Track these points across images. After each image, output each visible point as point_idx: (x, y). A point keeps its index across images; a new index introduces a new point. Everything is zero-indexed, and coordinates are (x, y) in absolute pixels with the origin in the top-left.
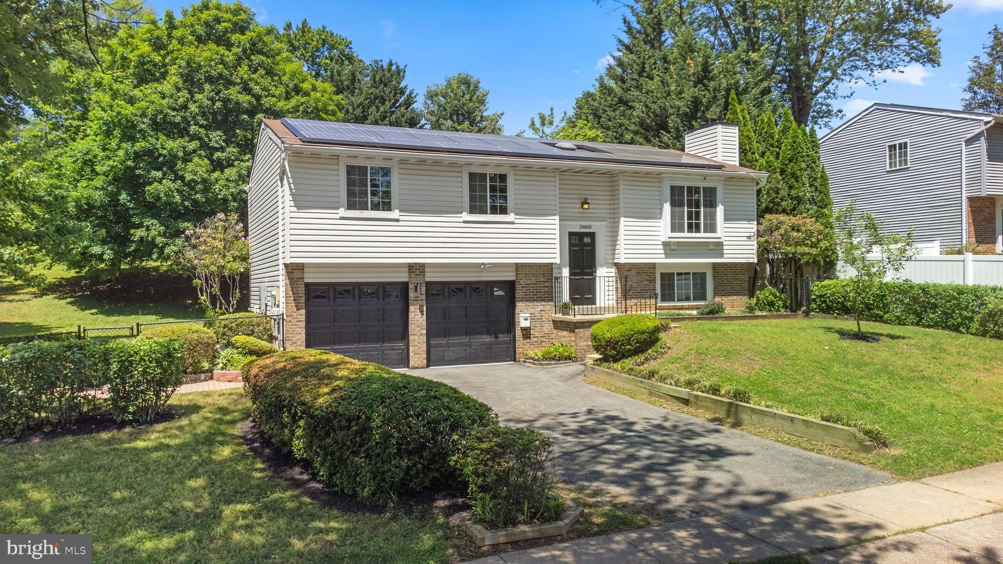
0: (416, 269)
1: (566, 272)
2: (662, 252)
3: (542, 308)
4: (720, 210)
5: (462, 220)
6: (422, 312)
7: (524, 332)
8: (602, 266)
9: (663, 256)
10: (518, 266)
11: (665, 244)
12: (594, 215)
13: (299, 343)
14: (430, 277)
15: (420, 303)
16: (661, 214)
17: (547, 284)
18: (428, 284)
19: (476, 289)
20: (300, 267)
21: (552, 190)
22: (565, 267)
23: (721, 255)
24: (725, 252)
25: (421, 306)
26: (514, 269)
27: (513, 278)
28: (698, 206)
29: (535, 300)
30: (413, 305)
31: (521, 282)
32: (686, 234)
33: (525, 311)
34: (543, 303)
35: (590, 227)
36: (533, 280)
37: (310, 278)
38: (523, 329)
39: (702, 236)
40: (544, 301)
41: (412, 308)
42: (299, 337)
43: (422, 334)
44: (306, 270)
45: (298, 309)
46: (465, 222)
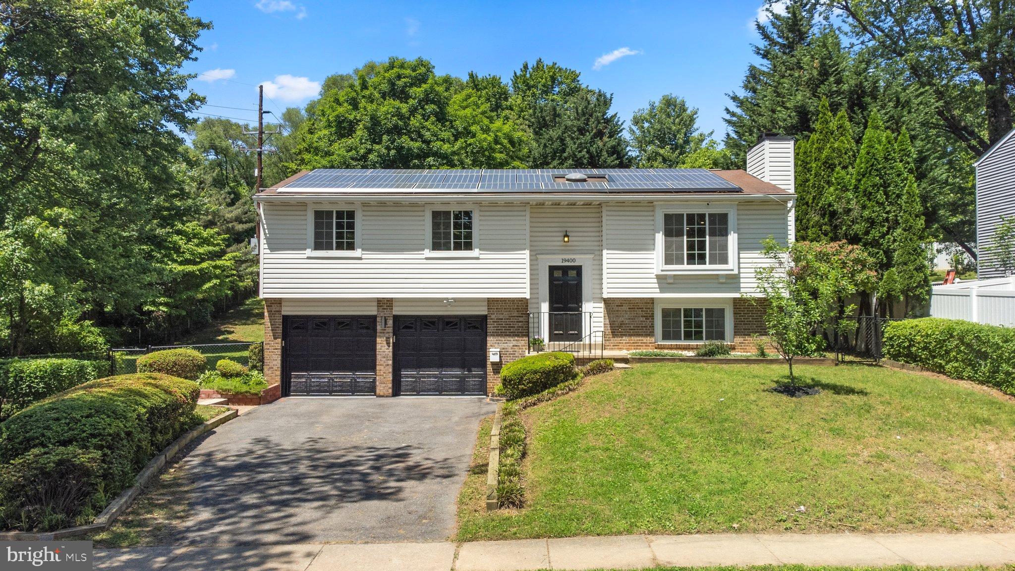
0: (385, 304)
1: (545, 307)
2: (656, 285)
3: (515, 343)
4: (732, 239)
5: (423, 256)
6: (388, 344)
7: (495, 367)
8: (588, 301)
9: (658, 290)
10: (490, 301)
11: (658, 277)
12: (576, 248)
13: (275, 368)
14: (398, 311)
15: (387, 335)
16: (654, 244)
17: (521, 319)
18: (396, 318)
19: (448, 323)
20: (279, 302)
21: (523, 224)
22: (545, 301)
23: (737, 289)
24: (742, 285)
25: (388, 338)
26: (486, 303)
27: (485, 313)
28: (702, 233)
29: (507, 335)
30: (380, 337)
31: (493, 316)
32: (685, 266)
33: (496, 345)
34: (516, 338)
35: (573, 260)
36: (506, 314)
37: (287, 311)
38: (493, 364)
39: (708, 268)
40: (518, 336)
41: (379, 340)
42: (275, 363)
43: (388, 365)
44: (283, 304)
45: (275, 338)
46: (427, 259)
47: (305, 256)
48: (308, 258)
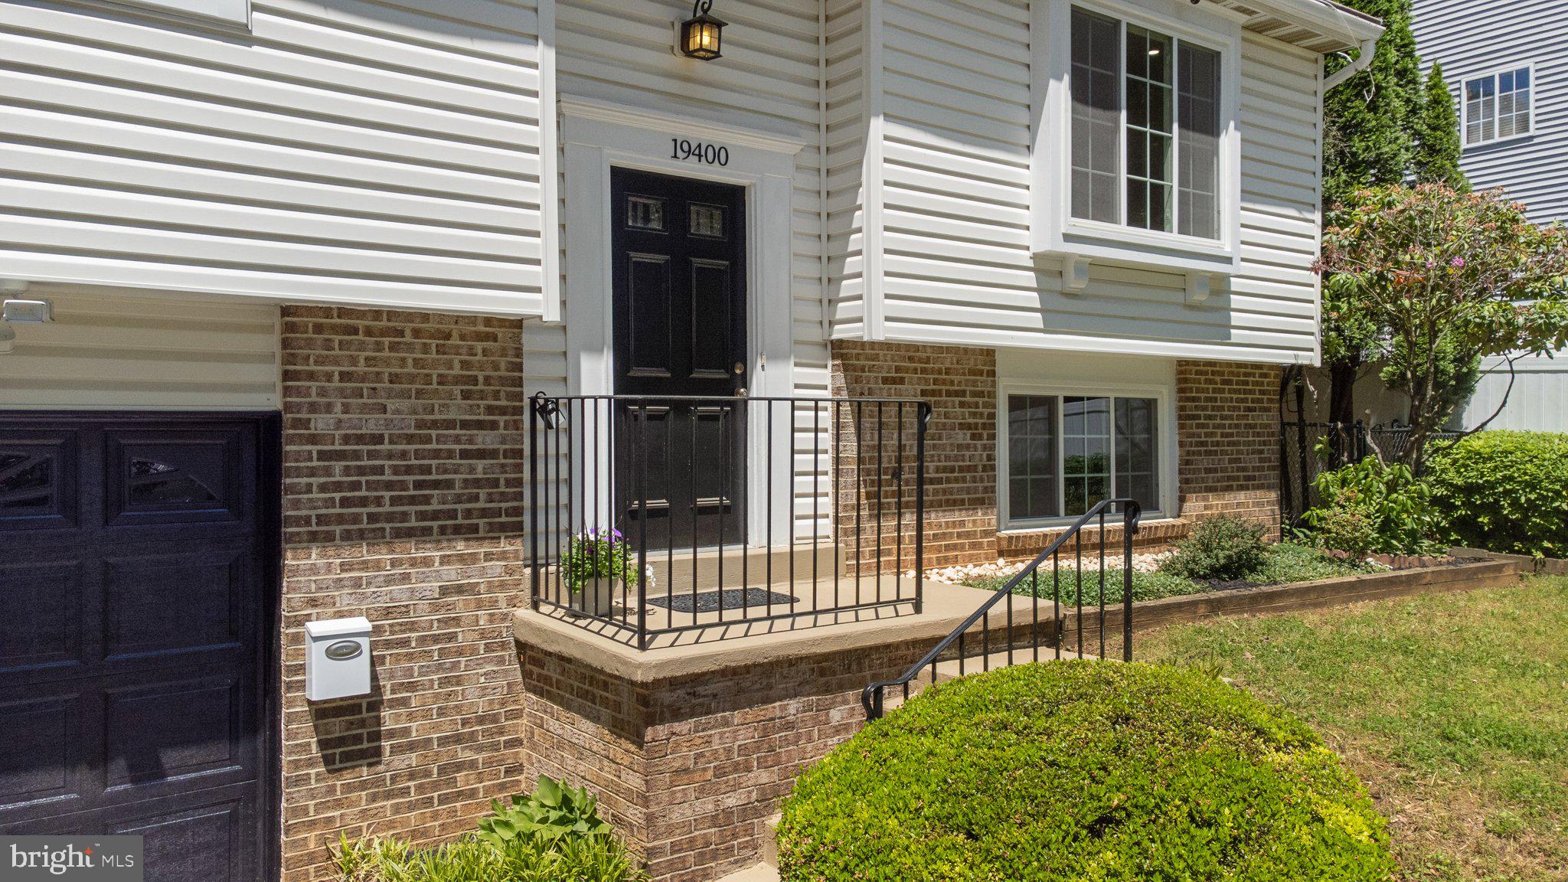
1: (595, 372)
2: (1033, 299)
3: (451, 574)
4: (1229, 144)
8: (776, 356)
9: (1037, 320)
10: (301, 327)
11: (1048, 267)
12: (744, 98)
16: (1031, 128)
17: (485, 439)
22: (595, 348)
23: (1221, 333)
24: (1236, 318)
26: (272, 343)
27: (269, 401)
28: (1158, 116)
29: (409, 533)
31: (321, 423)
32: (1122, 230)
33: (344, 598)
34: (461, 546)
35: (719, 155)
36: (402, 413)
38: (323, 711)
39: (1171, 244)
40: (469, 532)
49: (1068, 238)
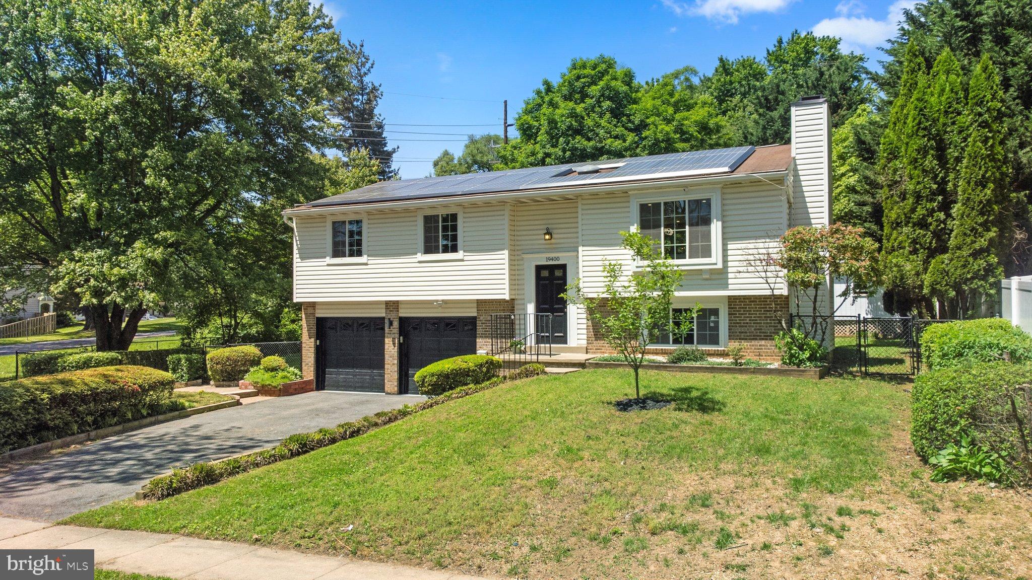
0: (393, 306)
1: (531, 308)
3: (501, 345)
5: (416, 260)
6: (394, 344)
8: (572, 302)
10: (479, 303)
11: (635, 274)
12: (562, 246)
13: (310, 364)
14: (403, 313)
15: (393, 336)
17: (507, 321)
18: (401, 319)
19: (447, 325)
20: (313, 305)
21: (502, 224)
22: (530, 302)
25: (394, 339)
26: (475, 305)
27: (475, 315)
28: (682, 225)
29: (494, 337)
30: (388, 337)
31: (482, 318)
32: (664, 261)
33: (485, 347)
34: (503, 340)
35: (557, 259)
37: (320, 314)
39: (688, 263)
40: (504, 337)
41: (386, 340)
42: (310, 360)
43: (394, 364)
44: (316, 307)
45: (310, 338)
46: (420, 262)
47: (325, 264)
48: (328, 265)
49: (637, 267)
